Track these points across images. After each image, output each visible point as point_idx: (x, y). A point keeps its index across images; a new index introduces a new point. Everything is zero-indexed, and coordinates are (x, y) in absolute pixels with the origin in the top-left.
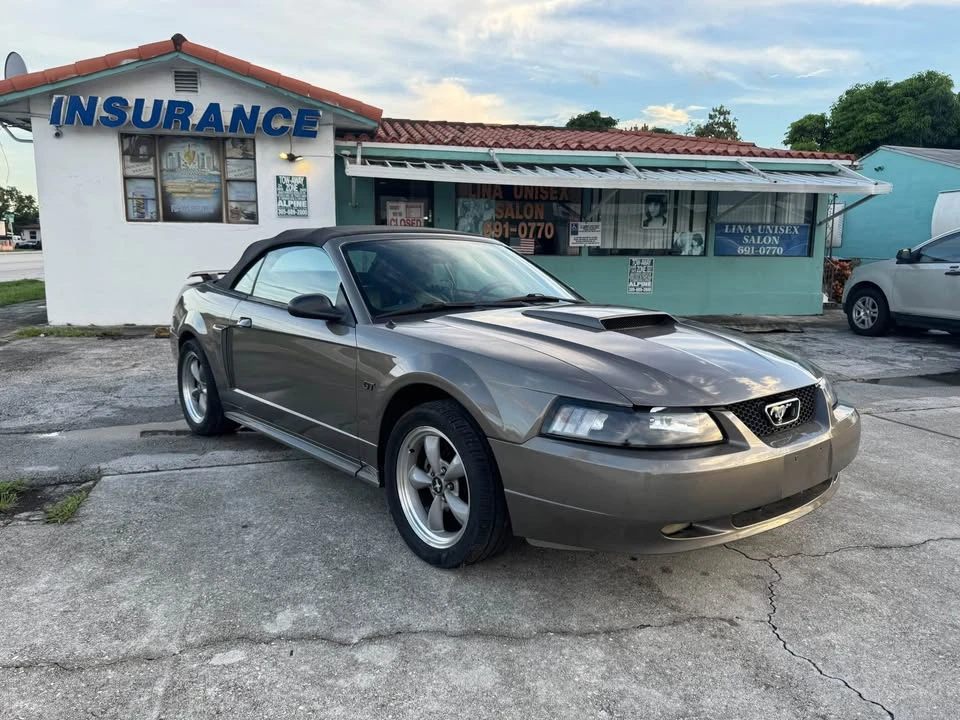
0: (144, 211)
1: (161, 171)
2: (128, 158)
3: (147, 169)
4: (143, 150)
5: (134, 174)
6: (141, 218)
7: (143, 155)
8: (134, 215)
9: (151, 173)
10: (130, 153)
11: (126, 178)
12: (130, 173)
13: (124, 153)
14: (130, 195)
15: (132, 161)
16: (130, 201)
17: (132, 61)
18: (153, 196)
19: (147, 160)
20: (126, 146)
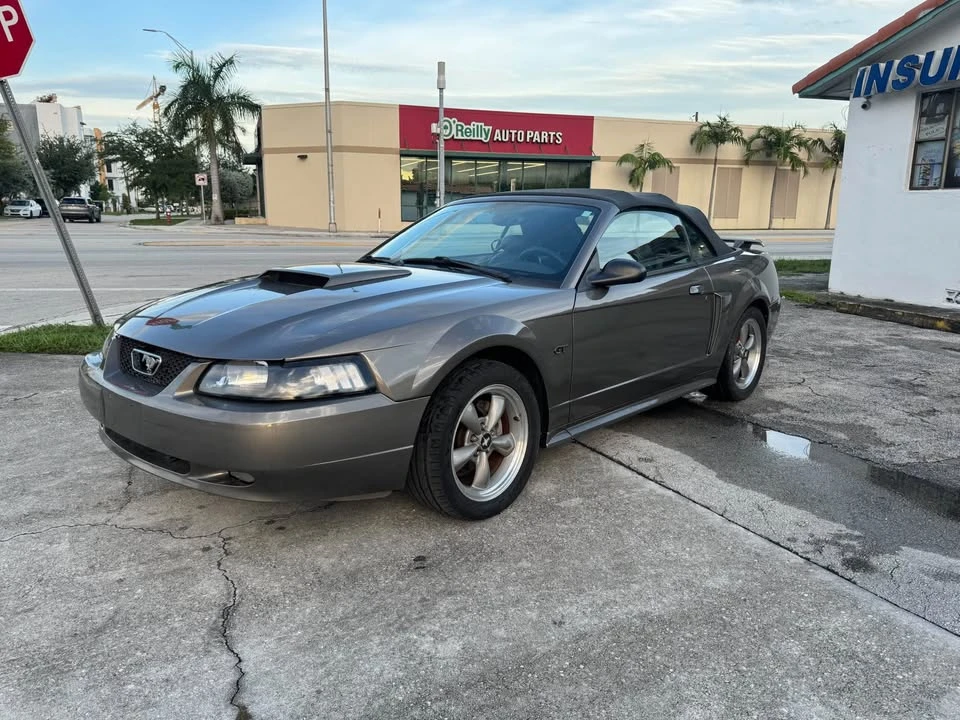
0: (928, 177)
1: (953, 129)
2: (924, 119)
3: (939, 130)
4: (940, 108)
5: (926, 137)
6: (925, 186)
7: (939, 114)
8: (918, 182)
9: (943, 135)
10: (926, 115)
11: (919, 143)
12: (923, 136)
13: (922, 115)
14: (919, 161)
15: (927, 122)
16: (918, 169)
17: (929, 11)
18: (940, 161)
19: (942, 120)
20: (925, 108)
